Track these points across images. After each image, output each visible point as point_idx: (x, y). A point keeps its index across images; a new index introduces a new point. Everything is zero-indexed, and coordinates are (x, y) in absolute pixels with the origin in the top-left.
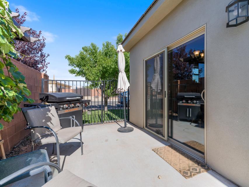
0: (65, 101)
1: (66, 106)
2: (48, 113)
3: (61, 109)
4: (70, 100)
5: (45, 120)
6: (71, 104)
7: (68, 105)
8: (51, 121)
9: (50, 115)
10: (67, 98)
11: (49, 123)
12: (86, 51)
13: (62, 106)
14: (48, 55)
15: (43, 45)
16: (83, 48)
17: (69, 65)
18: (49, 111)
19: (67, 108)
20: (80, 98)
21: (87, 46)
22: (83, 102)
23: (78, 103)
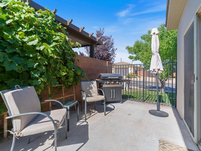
0: (108, 79)
1: (108, 82)
2: (92, 84)
3: (105, 84)
4: (111, 79)
5: (89, 88)
6: (112, 81)
7: (110, 82)
8: (92, 89)
9: (92, 86)
10: (109, 77)
11: (91, 90)
12: (144, 39)
13: (105, 82)
14: (117, 49)
15: (112, 44)
16: (141, 37)
17: (129, 53)
18: (93, 83)
19: (109, 84)
20: (118, 77)
21: (145, 34)
22: (122, 81)
23: (118, 81)
